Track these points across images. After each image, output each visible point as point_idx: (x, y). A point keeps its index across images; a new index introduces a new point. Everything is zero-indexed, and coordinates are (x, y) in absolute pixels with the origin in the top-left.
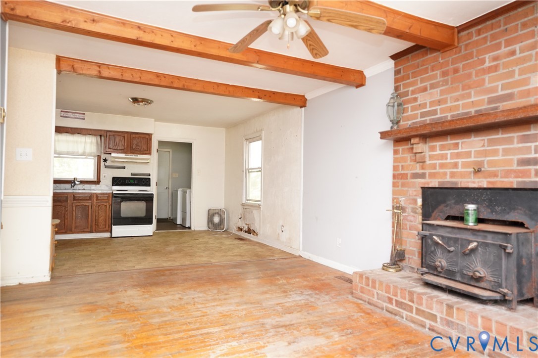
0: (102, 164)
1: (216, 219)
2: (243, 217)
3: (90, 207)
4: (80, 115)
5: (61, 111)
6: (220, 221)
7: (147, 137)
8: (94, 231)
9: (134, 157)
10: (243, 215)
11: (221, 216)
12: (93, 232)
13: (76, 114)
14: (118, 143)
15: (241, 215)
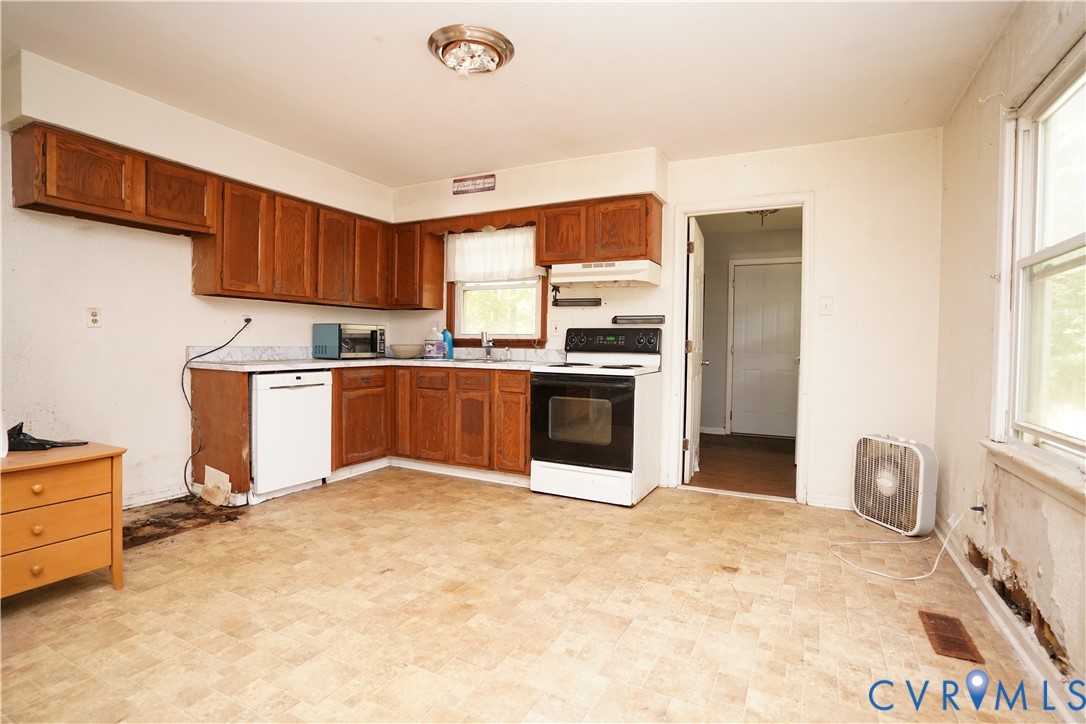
0: (551, 295)
1: (886, 482)
2: (992, 507)
3: (486, 407)
4: (486, 180)
5: (455, 181)
6: (901, 491)
7: (637, 203)
8: (496, 467)
9: (604, 269)
10: (992, 498)
11: (902, 472)
12: (493, 469)
13: (478, 182)
14: (565, 234)
15: (986, 494)
